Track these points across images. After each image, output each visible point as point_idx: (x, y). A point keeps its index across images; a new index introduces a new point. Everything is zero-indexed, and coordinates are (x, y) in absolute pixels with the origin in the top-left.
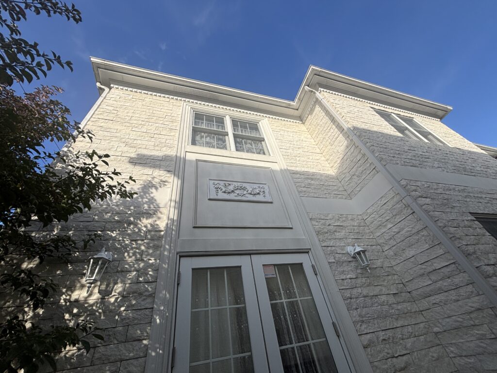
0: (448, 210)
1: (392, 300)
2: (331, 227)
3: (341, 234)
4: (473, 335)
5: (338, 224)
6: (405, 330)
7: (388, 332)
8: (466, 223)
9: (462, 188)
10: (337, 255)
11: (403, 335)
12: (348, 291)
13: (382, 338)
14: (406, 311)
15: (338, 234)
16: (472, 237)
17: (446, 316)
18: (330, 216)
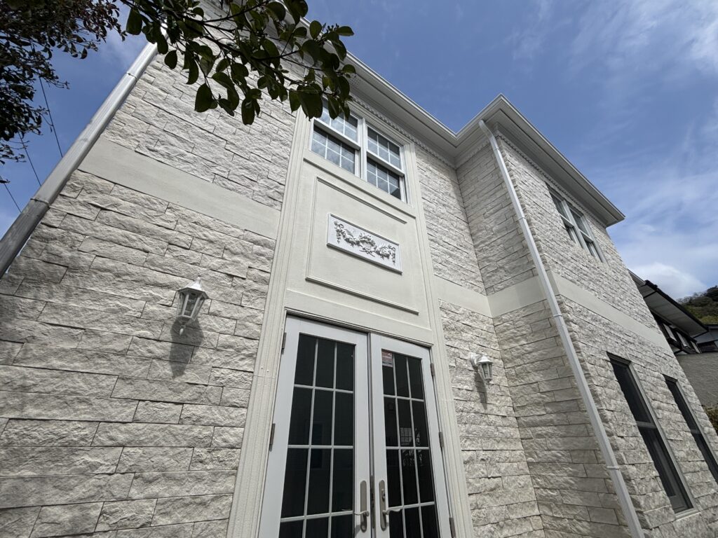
0: (590, 344)
1: (499, 421)
2: (459, 324)
3: (468, 335)
4: (566, 472)
5: (467, 323)
6: (503, 454)
7: (488, 453)
8: (602, 361)
9: (607, 321)
10: (459, 361)
11: (500, 458)
12: (461, 402)
13: (481, 457)
14: (509, 435)
15: (464, 334)
16: (603, 379)
17: (546, 449)
18: (460, 311)
